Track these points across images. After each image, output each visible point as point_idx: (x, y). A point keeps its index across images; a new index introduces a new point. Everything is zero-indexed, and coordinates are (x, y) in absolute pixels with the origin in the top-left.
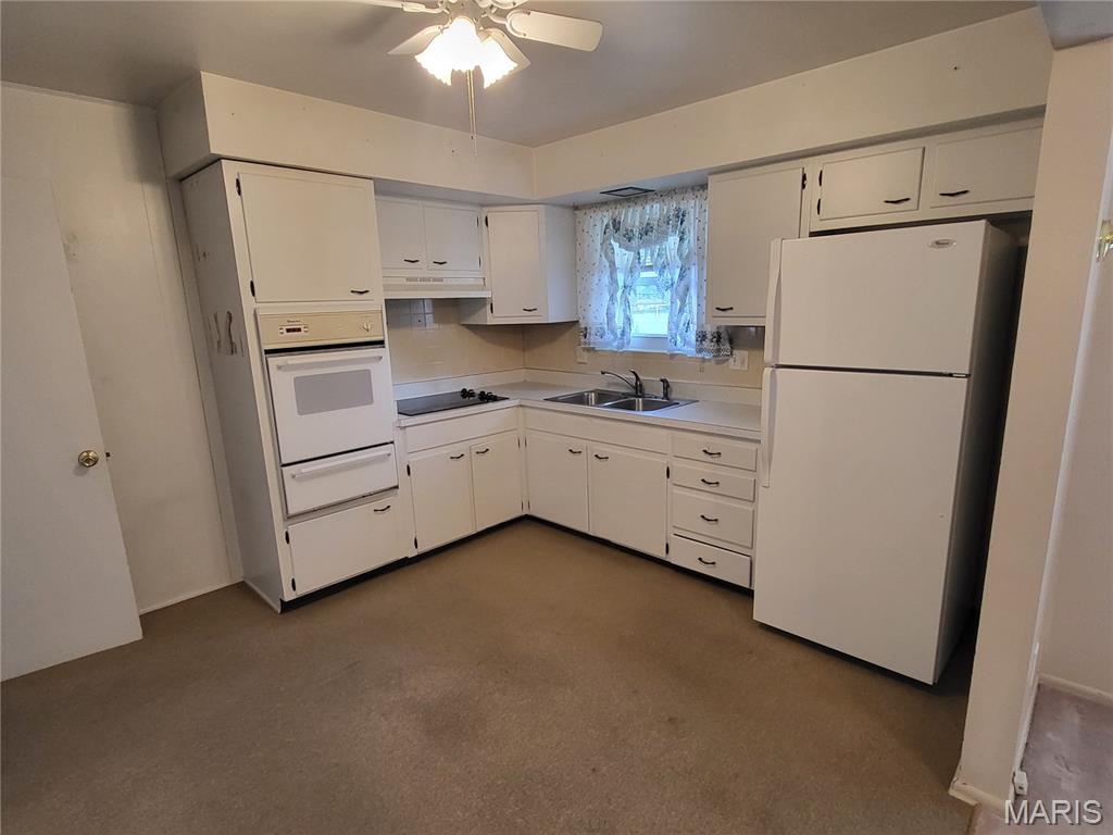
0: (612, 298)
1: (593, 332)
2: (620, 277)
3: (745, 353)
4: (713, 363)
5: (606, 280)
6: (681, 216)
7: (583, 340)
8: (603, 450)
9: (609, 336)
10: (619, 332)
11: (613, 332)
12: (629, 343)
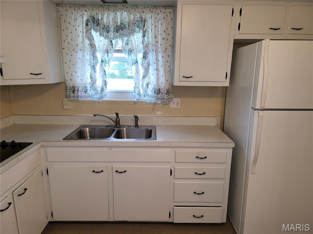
0: (94, 68)
1: (80, 89)
2: (99, 55)
3: (179, 99)
4: (161, 105)
5: (88, 56)
6: (143, 21)
7: (72, 95)
8: (121, 167)
9: (90, 92)
10: (99, 89)
11: (95, 89)
12: (106, 95)
